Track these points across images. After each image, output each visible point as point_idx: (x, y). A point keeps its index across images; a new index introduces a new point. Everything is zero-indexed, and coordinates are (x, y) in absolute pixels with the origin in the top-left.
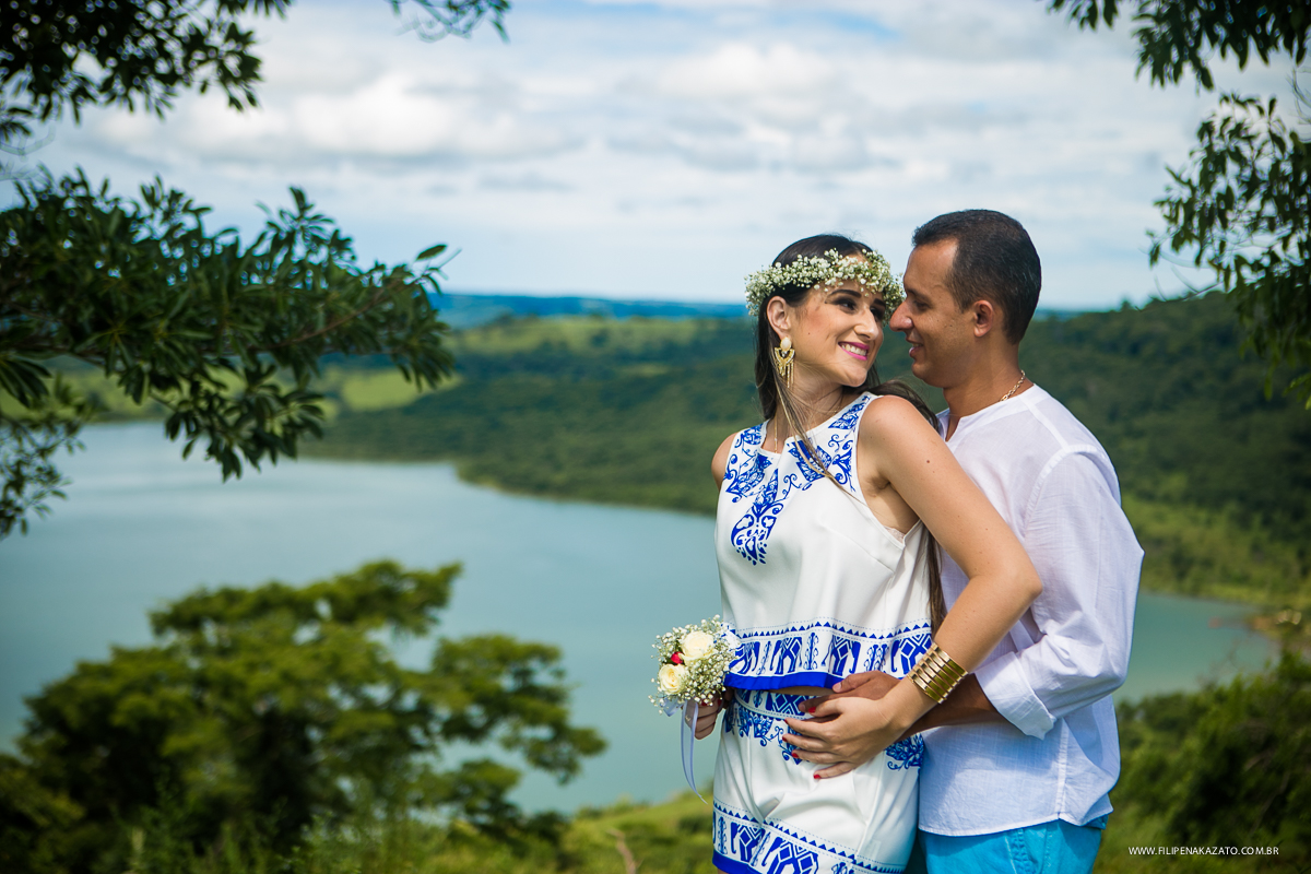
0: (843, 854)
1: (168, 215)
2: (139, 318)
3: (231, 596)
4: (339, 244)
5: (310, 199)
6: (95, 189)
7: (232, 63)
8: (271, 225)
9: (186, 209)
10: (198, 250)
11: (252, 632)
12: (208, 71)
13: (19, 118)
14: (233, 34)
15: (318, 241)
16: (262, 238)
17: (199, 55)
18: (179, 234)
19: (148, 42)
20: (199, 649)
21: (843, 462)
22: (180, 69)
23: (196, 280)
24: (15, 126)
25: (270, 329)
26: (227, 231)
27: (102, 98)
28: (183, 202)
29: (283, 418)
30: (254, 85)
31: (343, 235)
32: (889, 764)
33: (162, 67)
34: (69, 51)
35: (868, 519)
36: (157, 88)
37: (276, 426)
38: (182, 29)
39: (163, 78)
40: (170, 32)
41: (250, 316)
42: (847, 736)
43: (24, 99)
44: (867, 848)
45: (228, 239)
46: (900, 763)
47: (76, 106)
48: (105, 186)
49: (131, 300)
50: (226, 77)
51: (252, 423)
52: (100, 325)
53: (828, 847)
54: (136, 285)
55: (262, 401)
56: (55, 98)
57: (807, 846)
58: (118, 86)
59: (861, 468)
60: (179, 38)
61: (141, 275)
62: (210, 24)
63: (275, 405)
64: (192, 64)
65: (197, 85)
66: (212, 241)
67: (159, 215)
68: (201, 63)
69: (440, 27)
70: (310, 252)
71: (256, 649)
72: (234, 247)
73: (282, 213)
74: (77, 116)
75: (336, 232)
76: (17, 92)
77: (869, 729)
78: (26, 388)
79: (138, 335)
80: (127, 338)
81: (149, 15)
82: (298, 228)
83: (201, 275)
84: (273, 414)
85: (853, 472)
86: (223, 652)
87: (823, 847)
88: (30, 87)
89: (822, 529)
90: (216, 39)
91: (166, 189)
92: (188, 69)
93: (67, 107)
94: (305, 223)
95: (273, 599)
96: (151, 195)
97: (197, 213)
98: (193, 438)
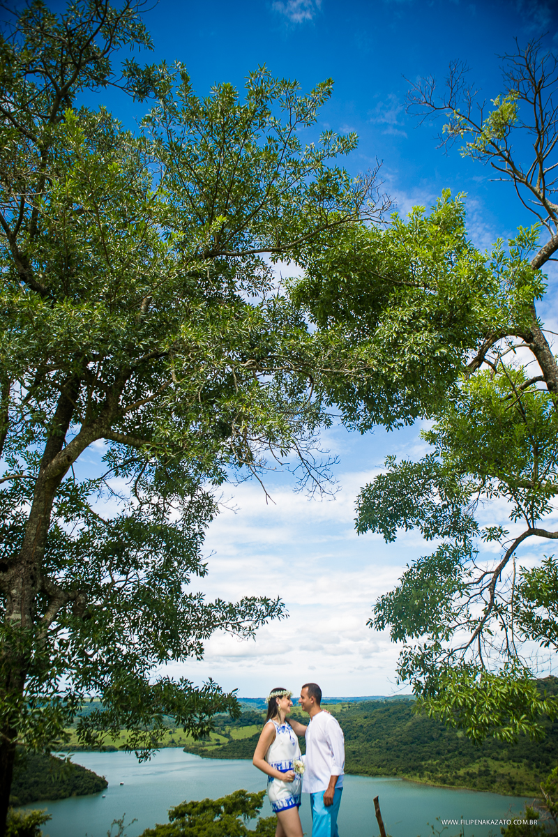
1: (185, 684)
2: (180, 706)
3: (194, 805)
4: (219, 689)
5: (213, 680)
6: (170, 680)
7: (198, 650)
8: (205, 686)
9: (188, 683)
10: (191, 692)
11: (200, 818)
12: (193, 652)
13: (155, 664)
14: (199, 644)
15: (215, 688)
16: (203, 688)
17: (192, 649)
18: (187, 688)
20: (183, 825)
22: (188, 652)
24: (154, 665)
25: (204, 708)
26: (196, 687)
27: (172, 659)
28: (188, 681)
29: (207, 727)
30: (202, 655)
31: (220, 687)
33: (184, 652)
36: (183, 656)
38: (188, 644)
39: (183, 654)
40: (186, 644)
41: (200, 705)
43: (156, 660)
45: (196, 689)
47: (166, 661)
48: (172, 679)
49: (178, 703)
50: (197, 653)
52: (173, 708)
54: (180, 700)
55: (203, 723)
56: (162, 659)
58: (175, 656)
60: (188, 646)
62: (194, 642)
64: (190, 651)
65: (191, 655)
66: (193, 690)
67: (183, 684)
69: (241, 639)
70: (213, 691)
71: (201, 824)
72: (198, 691)
73: (207, 683)
74: (167, 663)
79: (180, 710)
80: (178, 710)
81: (182, 641)
82: (210, 686)
83: (191, 697)
84: (205, 726)
86: (191, 825)
88: (157, 658)
90: (195, 645)
91: (184, 679)
93: (164, 661)
94: (212, 685)
95: (207, 805)
96: (181, 680)
97: (190, 684)
98: (189, 732)
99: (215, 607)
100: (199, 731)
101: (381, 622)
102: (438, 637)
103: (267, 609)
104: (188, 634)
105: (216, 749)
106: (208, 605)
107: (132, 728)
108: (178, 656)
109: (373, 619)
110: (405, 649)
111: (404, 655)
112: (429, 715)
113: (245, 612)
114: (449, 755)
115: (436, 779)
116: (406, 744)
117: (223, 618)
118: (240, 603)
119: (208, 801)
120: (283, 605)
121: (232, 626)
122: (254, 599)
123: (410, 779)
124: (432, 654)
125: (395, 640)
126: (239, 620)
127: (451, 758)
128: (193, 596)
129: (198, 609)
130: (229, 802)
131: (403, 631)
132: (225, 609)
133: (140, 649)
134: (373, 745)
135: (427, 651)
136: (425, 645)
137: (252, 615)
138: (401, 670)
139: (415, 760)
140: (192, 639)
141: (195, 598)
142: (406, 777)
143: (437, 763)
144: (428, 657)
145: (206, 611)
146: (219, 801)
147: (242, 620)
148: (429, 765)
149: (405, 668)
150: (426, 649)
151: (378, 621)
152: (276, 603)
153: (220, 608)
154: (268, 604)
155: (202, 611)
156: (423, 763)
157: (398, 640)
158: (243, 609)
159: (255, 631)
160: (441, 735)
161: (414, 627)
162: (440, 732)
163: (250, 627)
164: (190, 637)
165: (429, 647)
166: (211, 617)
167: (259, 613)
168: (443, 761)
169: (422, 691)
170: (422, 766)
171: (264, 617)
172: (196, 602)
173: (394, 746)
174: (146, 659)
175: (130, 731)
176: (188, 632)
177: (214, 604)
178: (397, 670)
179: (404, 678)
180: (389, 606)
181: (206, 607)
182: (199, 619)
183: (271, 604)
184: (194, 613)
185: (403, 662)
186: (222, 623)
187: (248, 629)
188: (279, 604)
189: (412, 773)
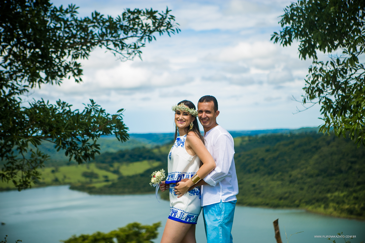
0: (182, 210)
1: (62, 108)
2: (58, 128)
4: (102, 111)
5: (94, 101)
6: (46, 103)
7: (76, 71)
8: (86, 108)
9: (67, 106)
10: (70, 115)
12: (70, 74)
13: (26, 88)
14: (76, 64)
15: (97, 111)
16: (84, 111)
17: (68, 70)
18: (66, 111)
19: (56, 68)
21: (183, 143)
22: (64, 74)
23: (70, 120)
24: (24, 90)
26: (76, 110)
27: (45, 82)
28: (66, 104)
30: (81, 76)
31: (103, 109)
32: (190, 195)
33: (59, 73)
34: (38, 71)
35: (186, 153)
36: (58, 78)
37: (89, 152)
38: (64, 64)
39: (59, 76)
40: (61, 65)
41: (82, 127)
42: (180, 188)
43: (27, 83)
44: (186, 209)
45: (77, 112)
46: (192, 194)
47: (39, 84)
48: (48, 102)
49: (57, 125)
50: (75, 75)
51: (84, 152)
52: (50, 130)
53: (179, 209)
54: (57, 121)
55: (86, 147)
56: (34, 83)
57: (176, 210)
58: (49, 78)
59: (186, 144)
60: (63, 67)
61: (59, 119)
62: (70, 63)
63: (89, 147)
64: (66, 72)
65: (68, 77)
66: (73, 113)
67: (61, 108)
68: (68, 72)
69: (125, 59)
70: (95, 113)
72: (78, 113)
73: (88, 105)
74: (40, 87)
75: (101, 108)
76: (25, 82)
77: (183, 187)
78: (36, 143)
81: (56, 62)
82: (92, 108)
83: (71, 119)
84: (89, 150)
85: (184, 145)
87: (178, 209)
88: (28, 81)
89: (177, 155)
90: (72, 66)
91: (62, 102)
92: (65, 74)
93: (37, 84)
94: (94, 107)
95: (98, 238)
96: (58, 103)
97: (69, 106)
98: (71, 156)
99: (92, 22)
100: (83, 154)
101: (287, 37)
102: (355, 49)
103: (154, 23)
104: (63, 54)
105: (106, 186)
106: (83, 18)
107: (7, 156)
108: (53, 78)
109: (279, 33)
110: (315, 65)
111: (313, 72)
112: (338, 133)
113: (127, 27)
114: (359, 187)
115: (342, 211)
116: (311, 176)
117: (103, 35)
118: (121, 17)
119: (99, 234)
120: (172, 17)
121: (114, 43)
122: (139, 12)
123: (314, 210)
124: (346, 70)
125: (304, 57)
126: (121, 37)
127: (360, 190)
128: (65, 8)
129: (72, 24)
130: (122, 234)
131: (314, 46)
132: (104, 23)
133: (6, 72)
134: (275, 177)
135: (341, 67)
136: (338, 60)
137: (136, 31)
138: (309, 89)
139: (320, 192)
140: (67, 59)
141: (66, 12)
142: (310, 208)
143: (344, 196)
144: (342, 72)
145: (82, 26)
146: (111, 233)
147: (125, 36)
148: (335, 197)
149: (315, 85)
150: (339, 65)
151: (284, 35)
152: (165, 15)
153: (99, 23)
154: (155, 18)
155: (77, 26)
156: (329, 195)
157: (307, 56)
158: (125, 23)
159: (141, 49)
160: (350, 168)
161: (327, 41)
162: (349, 164)
163: (135, 45)
164: (65, 58)
165: (344, 62)
166: (88, 34)
167: (145, 28)
168: (351, 193)
169: (332, 110)
170: (327, 198)
171: (151, 32)
172: (68, 16)
173: (297, 179)
174: (15, 83)
175: (4, 158)
176: (62, 52)
177: (91, 18)
178: (304, 89)
179: (312, 97)
180: (299, 17)
181: (81, 21)
182: (74, 36)
183: (159, 17)
184: (67, 30)
185: (312, 79)
186: (101, 40)
187: (133, 47)
188: (169, 16)
189: (317, 204)
